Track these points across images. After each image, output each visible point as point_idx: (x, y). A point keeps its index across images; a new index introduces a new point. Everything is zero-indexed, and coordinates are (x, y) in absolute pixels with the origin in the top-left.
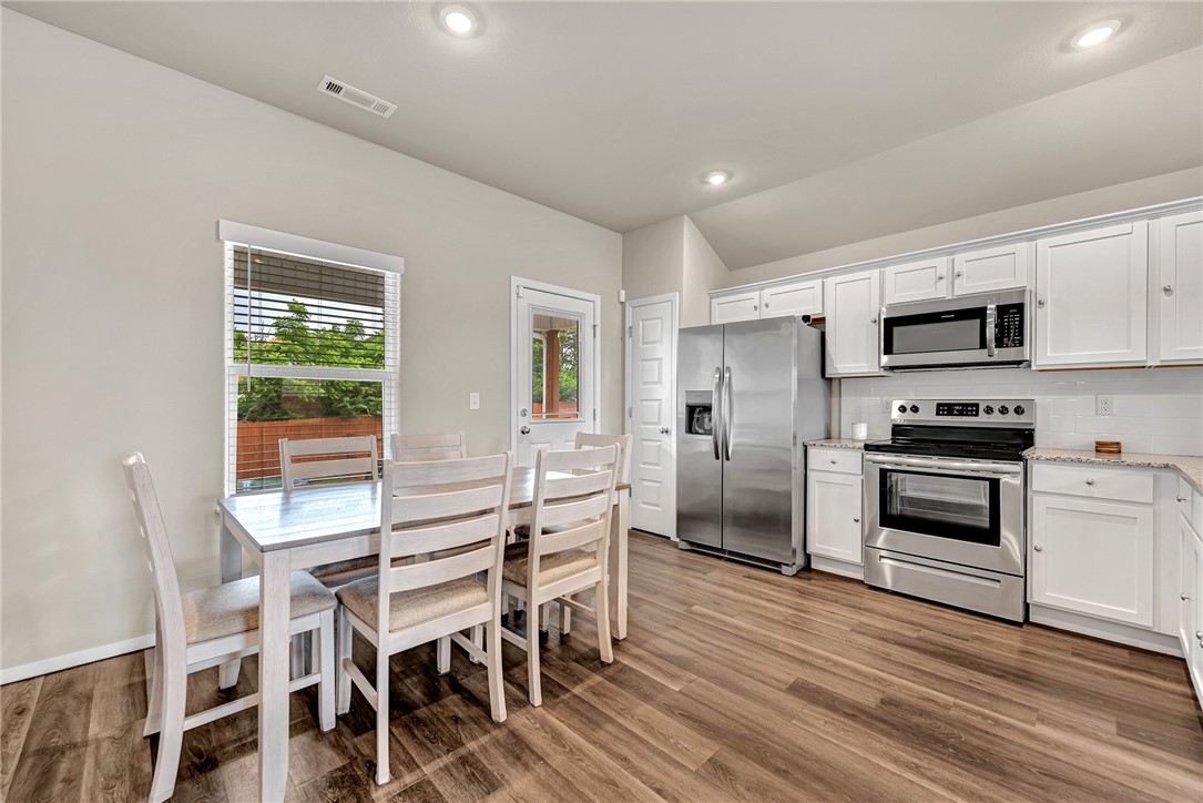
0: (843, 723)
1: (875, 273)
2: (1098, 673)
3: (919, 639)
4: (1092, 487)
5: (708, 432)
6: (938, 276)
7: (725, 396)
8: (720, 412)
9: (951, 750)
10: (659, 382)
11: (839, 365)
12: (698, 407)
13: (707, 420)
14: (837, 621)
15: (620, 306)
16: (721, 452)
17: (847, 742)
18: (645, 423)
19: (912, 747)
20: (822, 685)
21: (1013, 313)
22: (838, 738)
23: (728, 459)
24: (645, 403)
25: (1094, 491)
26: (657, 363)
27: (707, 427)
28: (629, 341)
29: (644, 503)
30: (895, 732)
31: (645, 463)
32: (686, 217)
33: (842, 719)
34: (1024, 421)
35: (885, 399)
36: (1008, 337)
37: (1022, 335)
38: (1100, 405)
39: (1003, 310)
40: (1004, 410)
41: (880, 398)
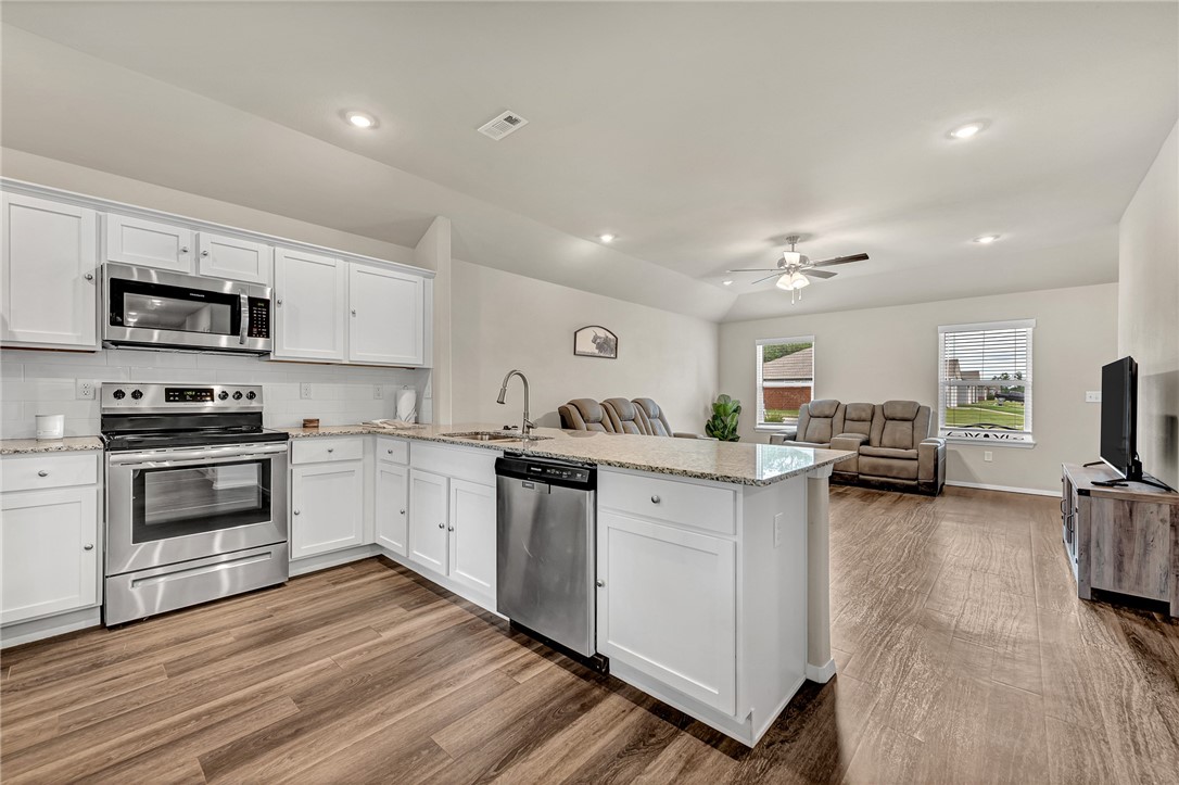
0: (301, 743)
1: (89, 214)
2: (358, 587)
3: (239, 639)
6: (181, 248)
9: (378, 686)
11: (18, 329)
14: (138, 681)
17: (329, 749)
19: (362, 707)
20: (234, 738)
21: (261, 307)
22: (318, 755)
30: (339, 710)
33: (296, 742)
34: (254, 405)
35: (81, 382)
36: (257, 327)
37: (268, 327)
38: (303, 391)
39: (253, 302)
40: (238, 396)
41: (73, 381)
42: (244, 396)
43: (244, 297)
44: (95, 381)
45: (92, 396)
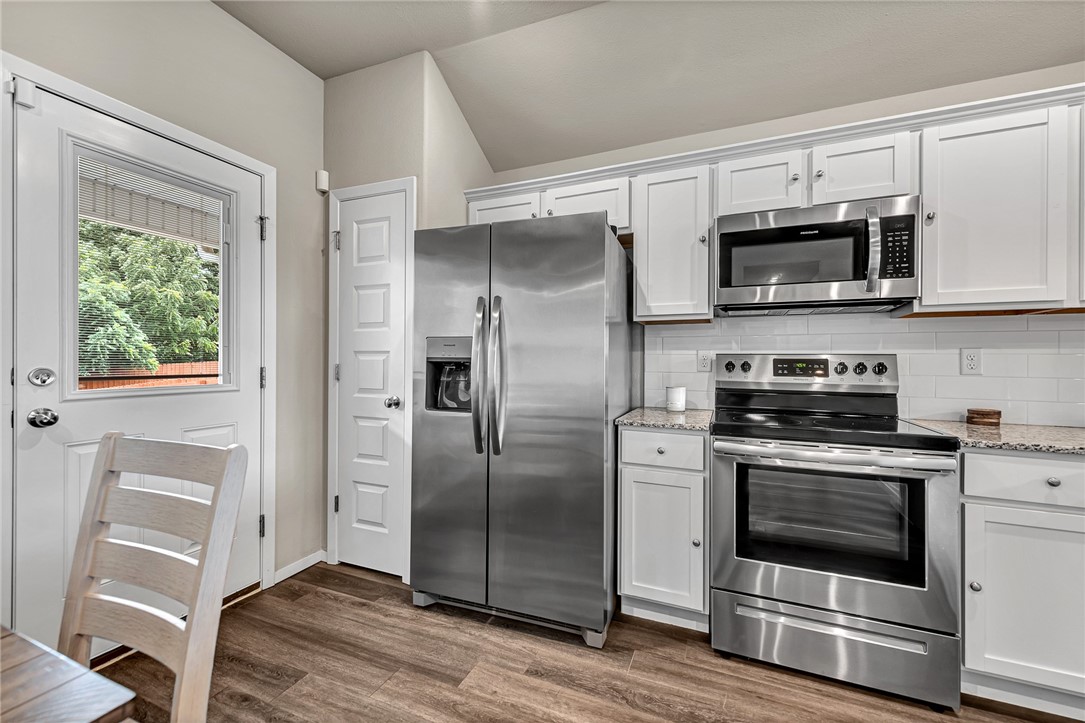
1: (702, 171)
4: (1055, 490)
5: (464, 407)
6: (791, 176)
7: (492, 348)
8: (484, 375)
10: (384, 323)
11: (654, 302)
12: (449, 363)
13: (462, 385)
15: (319, 198)
16: (485, 438)
18: (362, 390)
21: (900, 229)
23: (497, 451)
24: (362, 357)
25: (1059, 496)
26: (381, 291)
27: (462, 397)
28: (335, 256)
29: (360, 521)
31: (361, 456)
32: (427, 56)
34: (884, 383)
35: (701, 353)
36: (894, 263)
37: (911, 260)
38: (965, 362)
39: (888, 225)
40: (861, 369)
41: (695, 352)
42: (870, 369)
43: (874, 221)
44: (712, 352)
45: (708, 369)
